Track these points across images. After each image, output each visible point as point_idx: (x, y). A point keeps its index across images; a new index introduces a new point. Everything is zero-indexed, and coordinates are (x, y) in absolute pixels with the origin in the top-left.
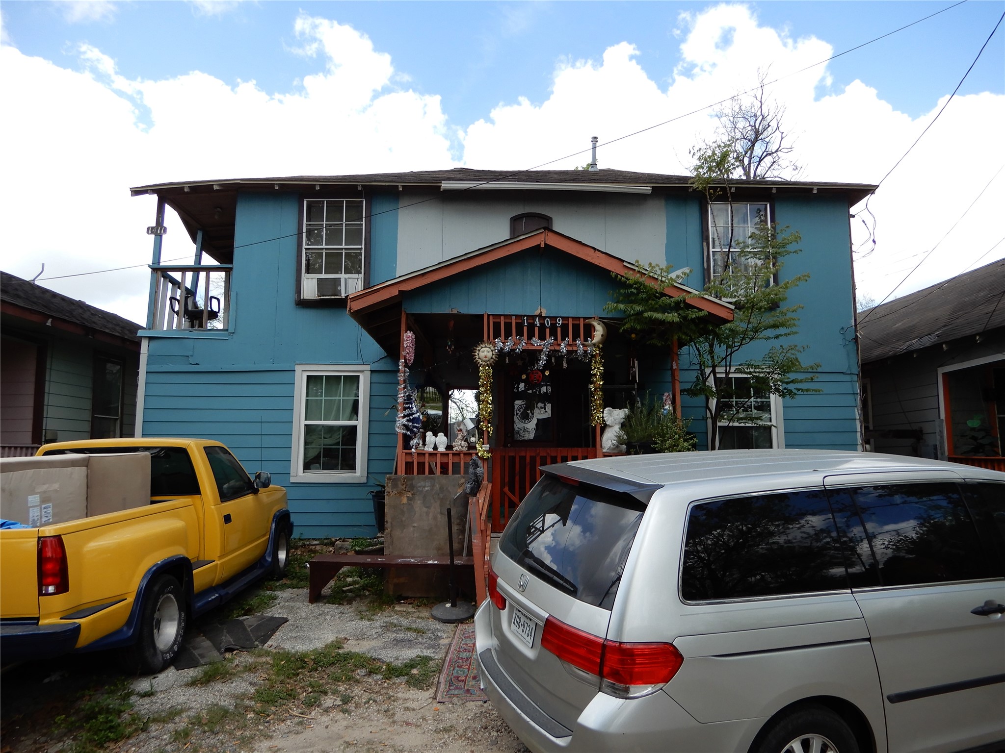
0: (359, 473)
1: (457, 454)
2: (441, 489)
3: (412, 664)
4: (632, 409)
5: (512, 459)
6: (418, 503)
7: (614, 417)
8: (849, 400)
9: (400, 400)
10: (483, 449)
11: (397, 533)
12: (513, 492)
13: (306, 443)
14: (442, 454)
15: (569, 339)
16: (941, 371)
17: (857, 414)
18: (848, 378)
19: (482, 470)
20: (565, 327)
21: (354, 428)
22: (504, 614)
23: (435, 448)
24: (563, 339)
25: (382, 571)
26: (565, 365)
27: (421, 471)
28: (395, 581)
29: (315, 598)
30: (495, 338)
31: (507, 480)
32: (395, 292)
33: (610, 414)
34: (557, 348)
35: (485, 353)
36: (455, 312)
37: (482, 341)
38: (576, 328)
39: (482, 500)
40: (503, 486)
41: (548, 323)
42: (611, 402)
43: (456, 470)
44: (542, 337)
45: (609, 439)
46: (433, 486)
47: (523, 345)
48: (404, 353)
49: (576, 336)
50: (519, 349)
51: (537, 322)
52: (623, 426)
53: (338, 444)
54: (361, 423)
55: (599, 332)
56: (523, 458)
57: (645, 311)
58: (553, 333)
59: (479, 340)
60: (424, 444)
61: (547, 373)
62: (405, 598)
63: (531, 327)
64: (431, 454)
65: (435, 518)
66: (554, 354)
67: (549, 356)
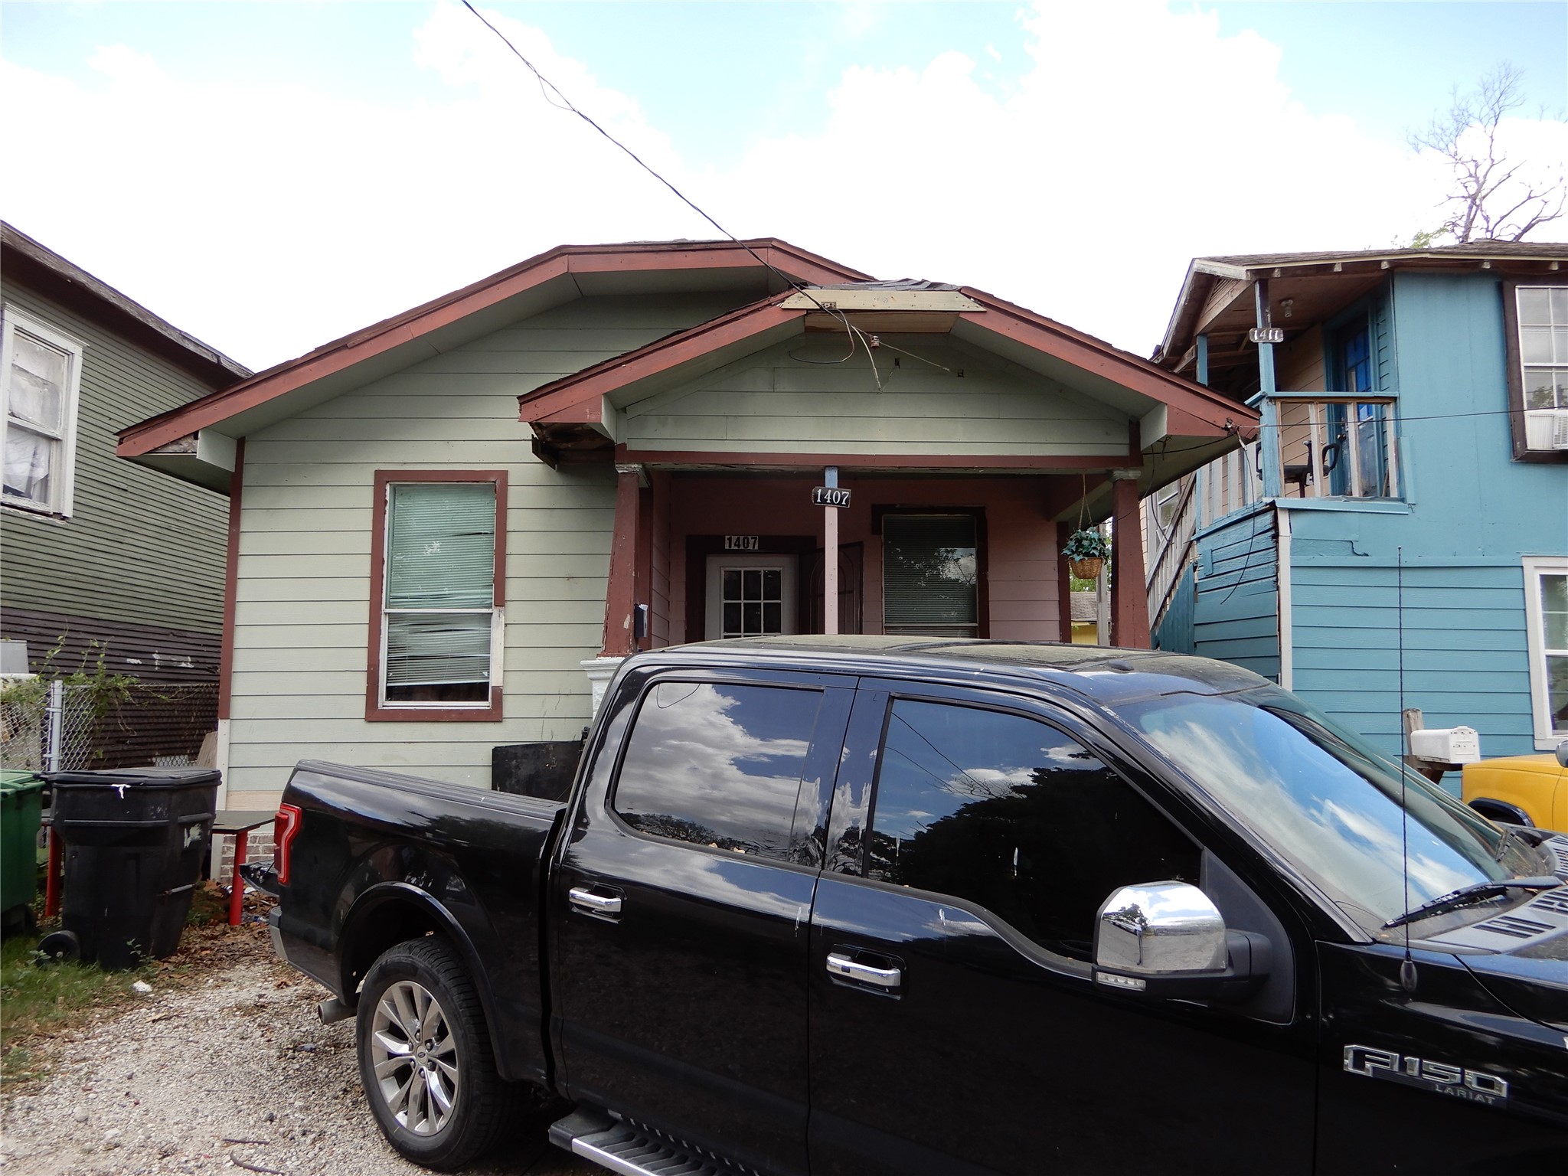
13: (1550, 687)
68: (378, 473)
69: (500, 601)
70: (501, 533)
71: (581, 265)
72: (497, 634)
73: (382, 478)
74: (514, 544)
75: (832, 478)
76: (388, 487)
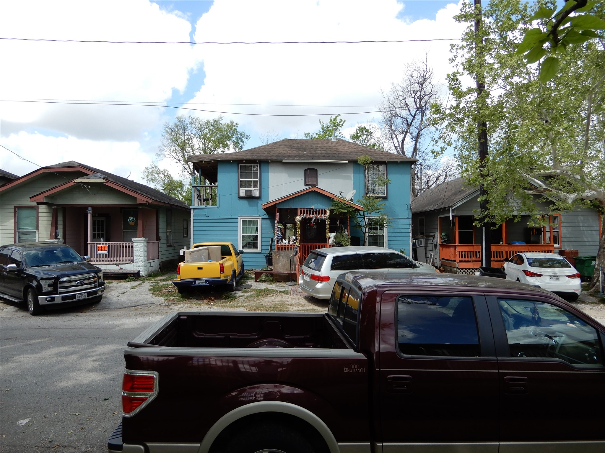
0: (259, 250)
1: (291, 245)
2: (287, 254)
3: (284, 291)
4: (337, 233)
5: (305, 246)
6: (281, 258)
7: (332, 235)
8: (408, 227)
9: (276, 231)
10: (298, 244)
11: (276, 265)
12: (305, 255)
13: (242, 241)
14: (287, 245)
15: (320, 215)
16: (439, 217)
17: (410, 231)
18: (408, 220)
19: (298, 249)
20: (319, 211)
21: (257, 236)
22: (304, 276)
23: (285, 243)
24: (319, 215)
25: (272, 275)
26: (319, 221)
27: (282, 250)
28: (276, 277)
29: (256, 282)
30: (301, 214)
31: (304, 252)
32: (275, 203)
33: (331, 234)
34: (317, 217)
35: (298, 219)
36: (290, 207)
37: (297, 215)
38: (322, 211)
39: (298, 256)
40: (303, 253)
41: (315, 210)
42: (331, 231)
43: (291, 249)
44: (313, 214)
45: (331, 241)
46: (285, 254)
47: (308, 216)
48: (276, 219)
49: (322, 214)
50: (307, 217)
51: (312, 210)
52: (335, 238)
53: (252, 241)
54: (259, 234)
55: (328, 213)
56: (308, 246)
57: (339, 209)
58: (316, 213)
59: (296, 215)
60: (282, 243)
61: (314, 224)
62: (279, 282)
63: (310, 211)
64: (284, 245)
65: (285, 262)
66: (316, 219)
67: (315, 219)
68: (15, 206)
69: (38, 229)
70: (38, 217)
71: (47, 171)
72: (37, 235)
73: (16, 207)
74: (40, 219)
75: (90, 208)
76: (17, 209)
